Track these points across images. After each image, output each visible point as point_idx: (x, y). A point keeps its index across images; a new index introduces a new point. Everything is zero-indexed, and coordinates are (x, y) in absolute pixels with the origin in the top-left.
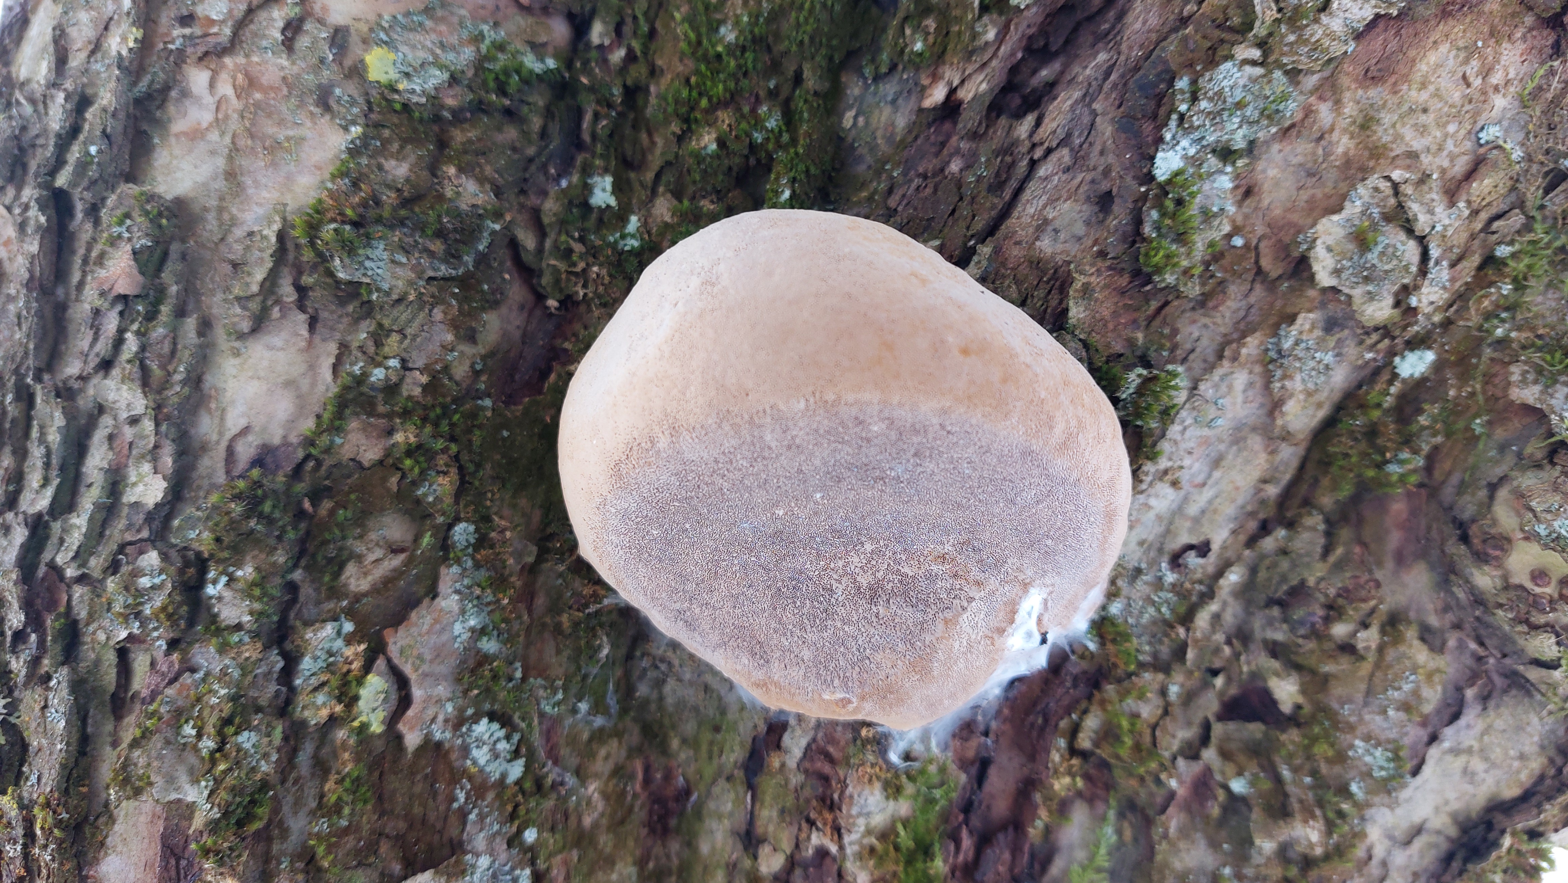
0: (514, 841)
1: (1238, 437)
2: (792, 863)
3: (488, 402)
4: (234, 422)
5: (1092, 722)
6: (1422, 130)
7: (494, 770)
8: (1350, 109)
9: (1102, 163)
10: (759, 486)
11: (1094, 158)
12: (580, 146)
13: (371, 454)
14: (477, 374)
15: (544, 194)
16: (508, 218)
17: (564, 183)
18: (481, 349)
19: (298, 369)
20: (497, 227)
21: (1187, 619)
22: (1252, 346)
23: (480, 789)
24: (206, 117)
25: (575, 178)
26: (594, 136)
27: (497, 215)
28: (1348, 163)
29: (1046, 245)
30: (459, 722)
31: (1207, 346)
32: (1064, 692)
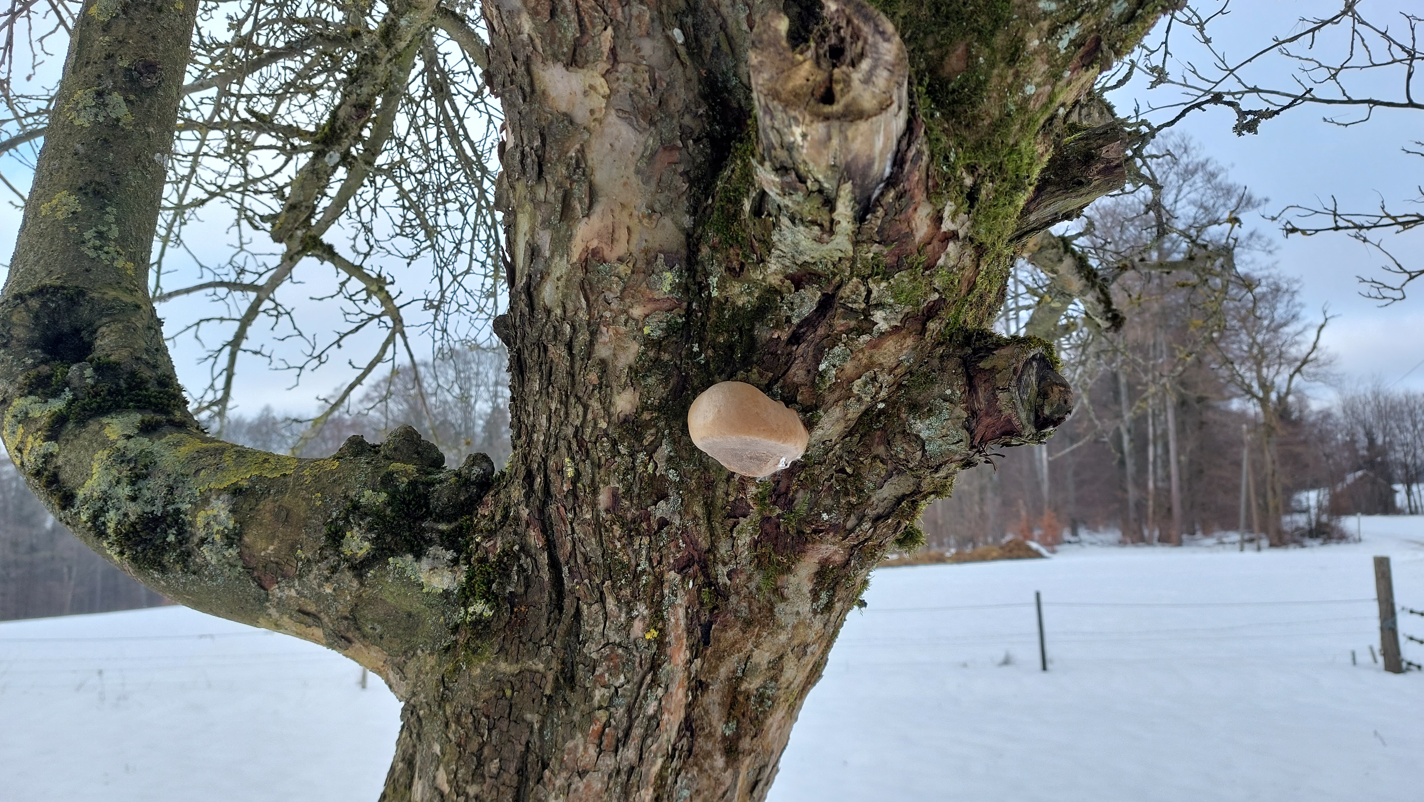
0: (678, 493)
1: (838, 420)
2: (736, 499)
4: (619, 410)
5: (803, 475)
6: (884, 358)
7: (673, 479)
8: (867, 354)
9: (808, 364)
11: (807, 362)
13: (648, 418)
19: (632, 398)
21: (827, 454)
22: (841, 403)
23: (671, 483)
24: (607, 340)
28: (866, 365)
29: (795, 379)
30: (666, 470)
31: (831, 401)
32: (796, 469)
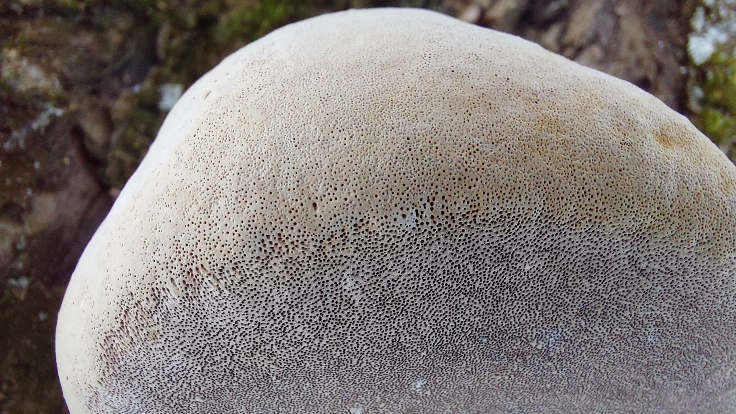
3: (24, 282)
9: (633, 56)
10: (328, 371)
11: (624, 51)
12: (155, 61)
14: (16, 252)
15: (115, 95)
16: (73, 106)
17: (137, 89)
18: (28, 229)
20: (59, 112)
25: (147, 84)
26: (168, 52)
27: (61, 103)
